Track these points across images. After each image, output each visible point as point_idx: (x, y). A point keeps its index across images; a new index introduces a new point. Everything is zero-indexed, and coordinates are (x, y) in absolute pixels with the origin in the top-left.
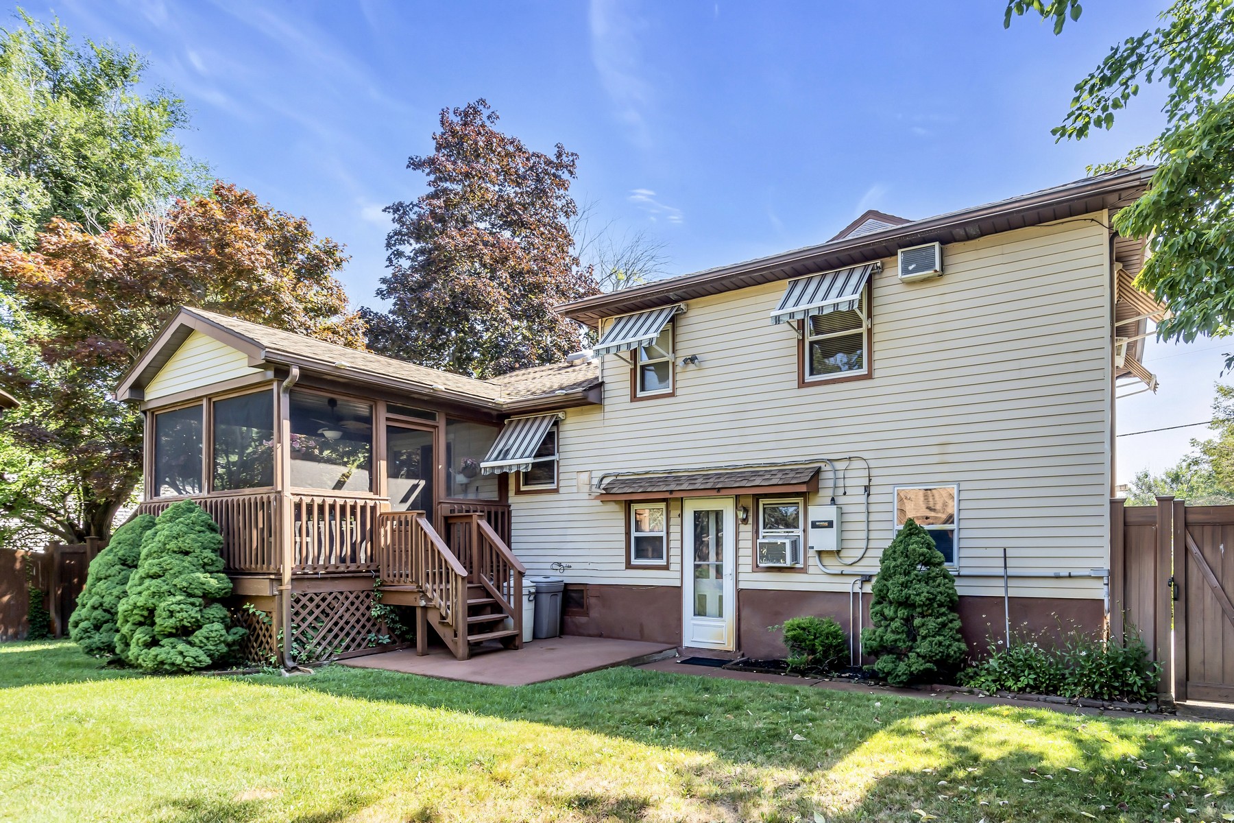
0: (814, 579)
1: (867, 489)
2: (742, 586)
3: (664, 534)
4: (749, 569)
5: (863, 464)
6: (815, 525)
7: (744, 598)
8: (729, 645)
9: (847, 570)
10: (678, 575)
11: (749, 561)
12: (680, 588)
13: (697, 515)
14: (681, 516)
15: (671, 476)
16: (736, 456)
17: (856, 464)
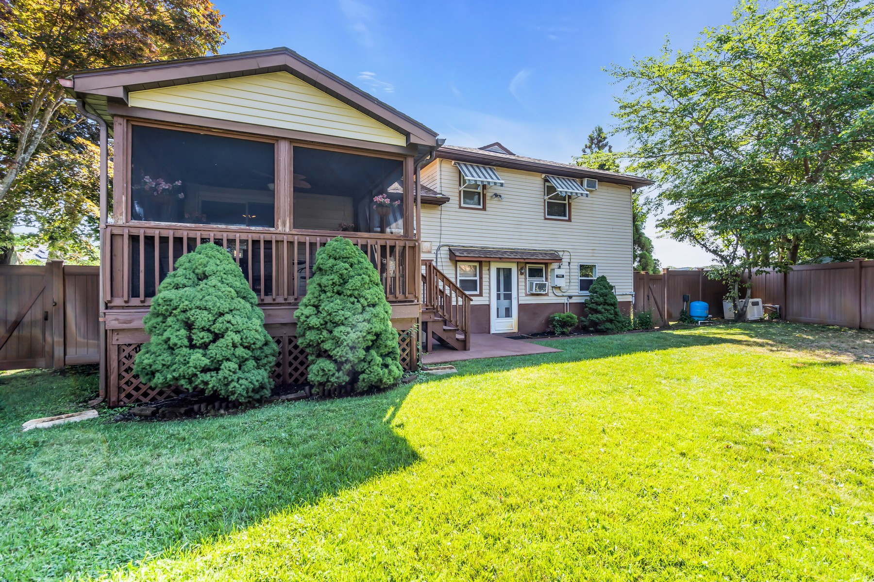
0: (551, 299)
1: (569, 263)
2: (520, 302)
3: (477, 278)
4: (524, 295)
5: (569, 254)
6: (557, 276)
7: (521, 307)
8: (515, 330)
9: (564, 294)
10: (488, 299)
11: (524, 291)
12: (489, 305)
13: (498, 270)
14: (489, 270)
15: (484, 251)
16: (516, 244)
17: (566, 253)
